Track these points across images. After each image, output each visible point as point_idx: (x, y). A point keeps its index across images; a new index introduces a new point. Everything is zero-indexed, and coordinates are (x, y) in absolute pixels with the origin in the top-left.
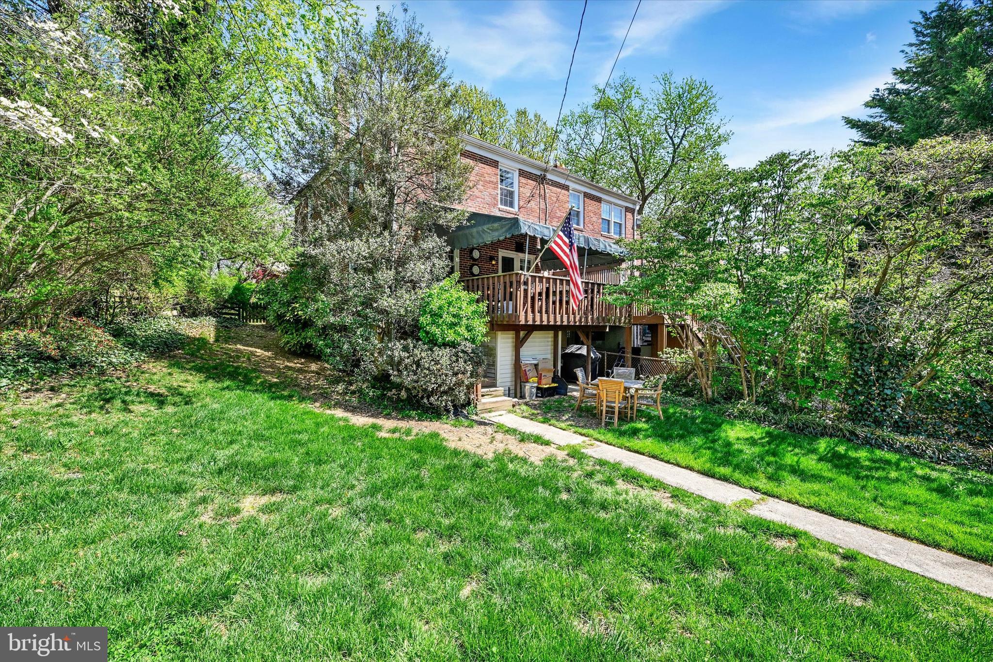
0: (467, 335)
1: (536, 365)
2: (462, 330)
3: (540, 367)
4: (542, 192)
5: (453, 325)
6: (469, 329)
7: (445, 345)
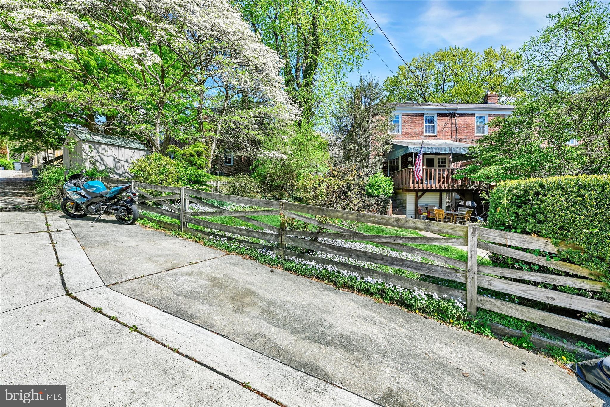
0: (383, 193)
1: (427, 208)
2: (381, 191)
3: (428, 209)
4: (453, 121)
5: (377, 189)
6: (384, 190)
7: (375, 196)
